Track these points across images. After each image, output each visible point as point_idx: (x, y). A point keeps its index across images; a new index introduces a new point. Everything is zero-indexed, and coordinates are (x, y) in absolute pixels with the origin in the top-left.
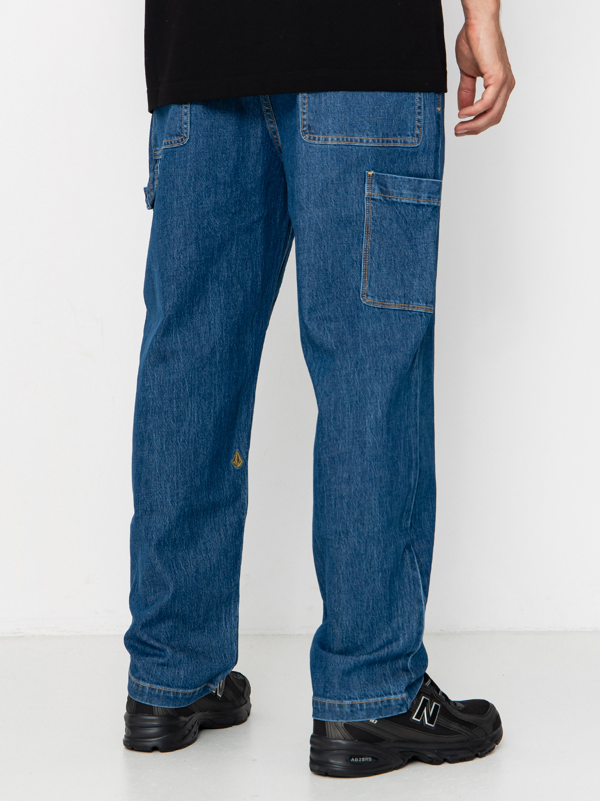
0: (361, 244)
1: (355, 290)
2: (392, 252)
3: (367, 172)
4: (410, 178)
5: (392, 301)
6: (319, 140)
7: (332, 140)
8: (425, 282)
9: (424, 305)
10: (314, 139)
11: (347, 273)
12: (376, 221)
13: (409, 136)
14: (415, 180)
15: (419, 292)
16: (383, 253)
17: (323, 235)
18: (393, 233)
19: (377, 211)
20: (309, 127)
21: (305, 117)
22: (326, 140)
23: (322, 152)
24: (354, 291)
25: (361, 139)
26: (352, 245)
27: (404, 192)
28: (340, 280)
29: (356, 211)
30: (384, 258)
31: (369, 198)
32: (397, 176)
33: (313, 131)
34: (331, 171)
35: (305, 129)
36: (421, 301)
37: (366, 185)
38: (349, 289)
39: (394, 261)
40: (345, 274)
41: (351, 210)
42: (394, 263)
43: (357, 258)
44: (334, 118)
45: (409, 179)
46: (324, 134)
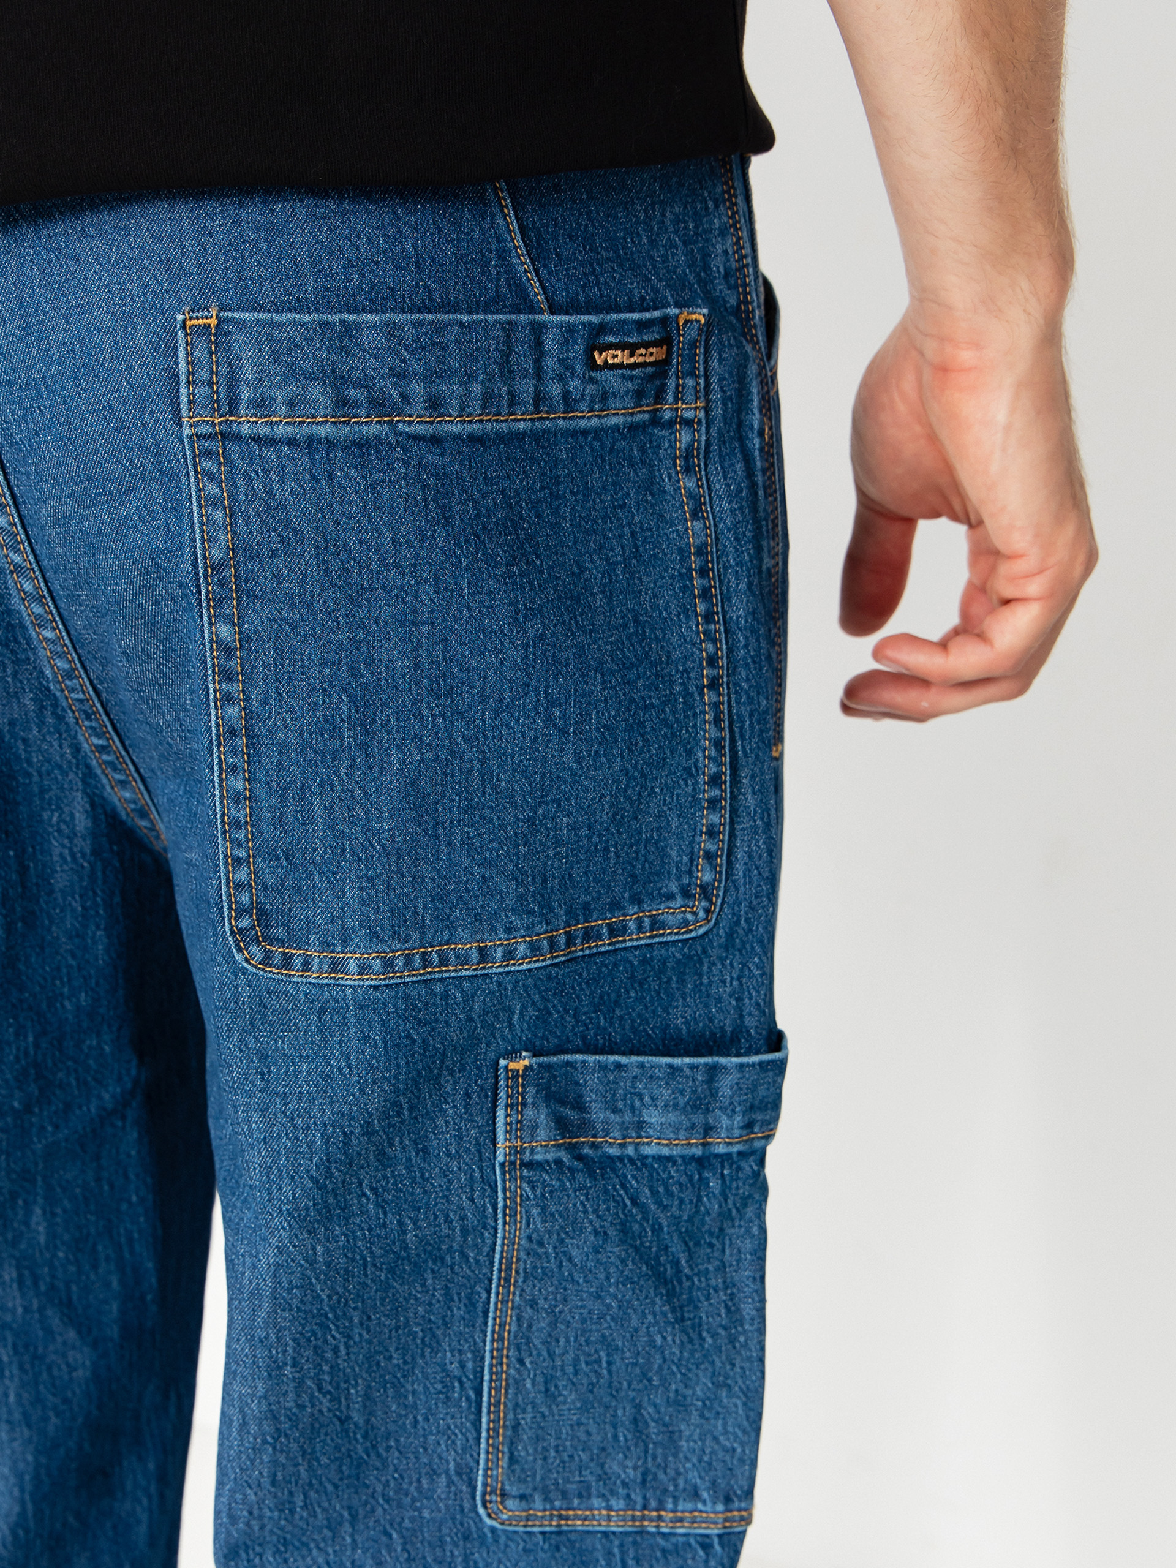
0: (480, 1320)
1: (455, 1478)
2: (604, 1336)
3: (503, 1062)
4: (677, 1061)
5: (596, 1502)
6: (306, 966)
7: (363, 969)
8: (725, 1425)
9: (720, 1507)
10: (287, 961)
11: (427, 1419)
12: (541, 1244)
13: (671, 897)
14: (693, 1067)
15: (700, 1461)
16: (568, 1341)
17: (330, 1316)
18: (608, 1278)
19: (544, 1209)
20: (262, 913)
21: (242, 875)
22: (336, 967)
23: (323, 1010)
24: (450, 1483)
25: (481, 950)
26: (445, 1324)
27: (653, 1117)
28: (397, 1441)
29: (463, 1218)
30: (569, 1358)
31: (513, 1163)
32: (623, 1060)
33: (280, 932)
34: (361, 1090)
35: (245, 923)
36: (705, 1495)
37: (500, 1113)
38: (433, 1473)
39: (609, 1363)
40: (416, 1421)
41: (442, 1219)
42: (610, 1372)
43: (462, 1366)
44: (369, 879)
45: (671, 1066)
46: (325, 945)
